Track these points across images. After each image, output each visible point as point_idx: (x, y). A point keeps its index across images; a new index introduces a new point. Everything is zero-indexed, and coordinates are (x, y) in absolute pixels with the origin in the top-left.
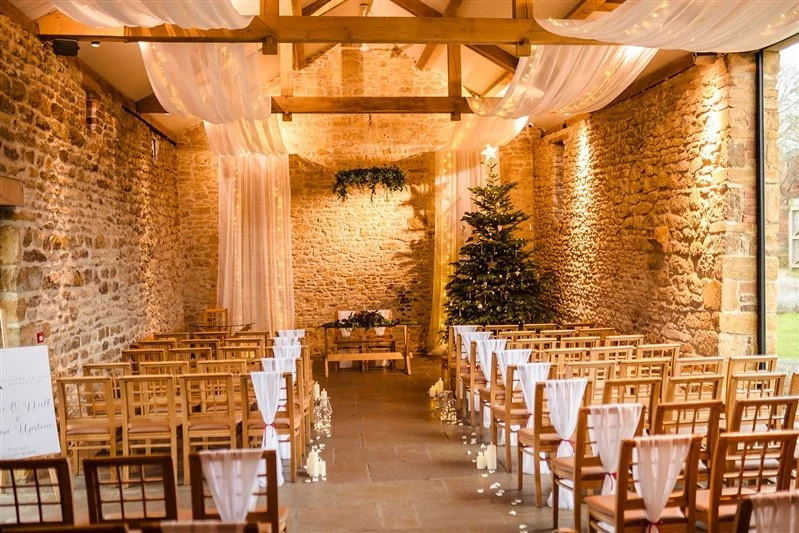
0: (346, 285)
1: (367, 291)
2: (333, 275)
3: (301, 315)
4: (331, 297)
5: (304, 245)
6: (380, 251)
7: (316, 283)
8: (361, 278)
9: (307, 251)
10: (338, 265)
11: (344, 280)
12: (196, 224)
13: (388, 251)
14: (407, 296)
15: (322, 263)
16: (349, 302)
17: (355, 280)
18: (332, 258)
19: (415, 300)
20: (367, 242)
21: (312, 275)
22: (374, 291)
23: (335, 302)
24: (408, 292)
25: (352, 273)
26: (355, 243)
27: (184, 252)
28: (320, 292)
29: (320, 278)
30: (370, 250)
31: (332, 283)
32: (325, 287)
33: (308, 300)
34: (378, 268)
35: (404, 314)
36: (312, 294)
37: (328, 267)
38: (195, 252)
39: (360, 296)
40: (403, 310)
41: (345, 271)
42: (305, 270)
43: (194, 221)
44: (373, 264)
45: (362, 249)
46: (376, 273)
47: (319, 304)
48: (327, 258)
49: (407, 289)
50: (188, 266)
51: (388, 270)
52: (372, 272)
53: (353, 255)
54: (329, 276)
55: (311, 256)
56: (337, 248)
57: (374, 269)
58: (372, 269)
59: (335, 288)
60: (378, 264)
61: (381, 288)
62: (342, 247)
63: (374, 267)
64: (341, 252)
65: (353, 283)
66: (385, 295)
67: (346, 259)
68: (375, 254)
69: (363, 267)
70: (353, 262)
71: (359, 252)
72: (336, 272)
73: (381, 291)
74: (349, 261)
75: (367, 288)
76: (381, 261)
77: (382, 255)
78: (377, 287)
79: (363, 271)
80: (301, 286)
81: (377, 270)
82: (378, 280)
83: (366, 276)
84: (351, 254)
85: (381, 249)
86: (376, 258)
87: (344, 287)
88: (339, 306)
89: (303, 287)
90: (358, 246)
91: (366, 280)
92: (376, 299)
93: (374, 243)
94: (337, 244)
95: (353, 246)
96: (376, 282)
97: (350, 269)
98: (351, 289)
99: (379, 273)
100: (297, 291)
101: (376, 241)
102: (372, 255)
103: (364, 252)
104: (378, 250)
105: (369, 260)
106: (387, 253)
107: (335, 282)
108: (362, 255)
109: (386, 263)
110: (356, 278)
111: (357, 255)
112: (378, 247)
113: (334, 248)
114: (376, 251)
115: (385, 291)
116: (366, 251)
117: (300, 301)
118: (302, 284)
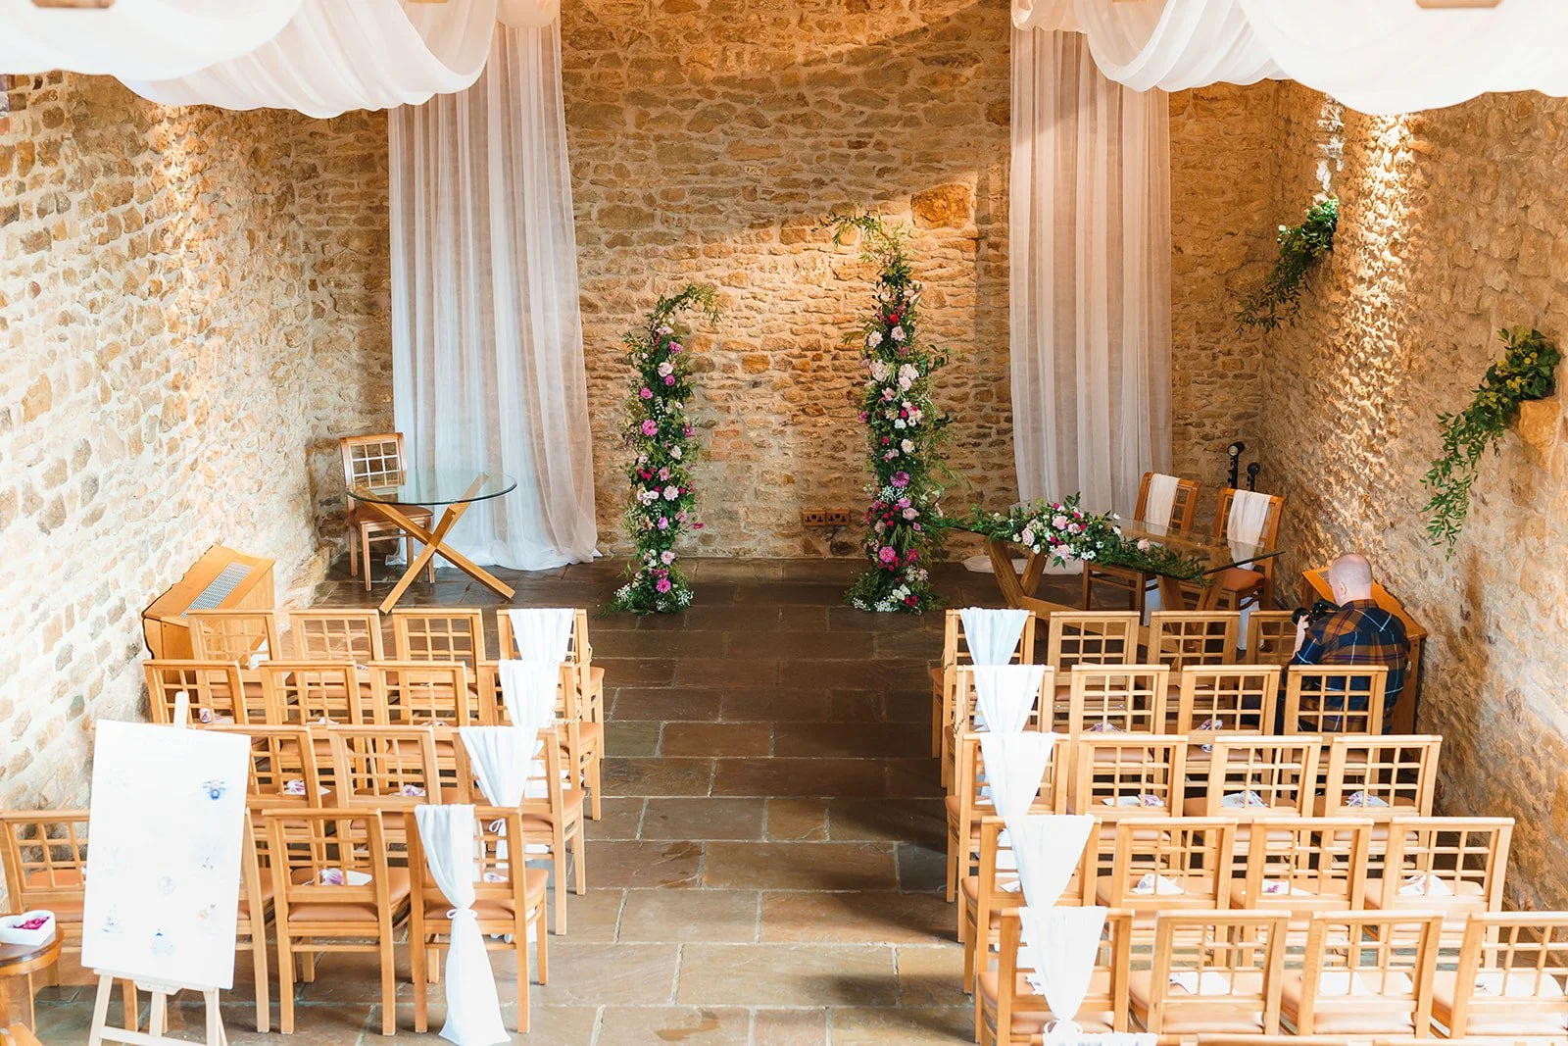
0: (740, 374)
1: (796, 391)
2: (705, 344)
4: (700, 402)
5: (628, 262)
6: (835, 284)
8: (781, 354)
9: (634, 278)
11: (735, 359)
12: (340, 198)
13: (856, 283)
16: (748, 419)
17: (764, 360)
20: (799, 258)
22: (817, 390)
23: (710, 417)
25: (758, 343)
27: (308, 275)
30: (807, 281)
34: (828, 329)
38: (335, 272)
39: (777, 403)
41: (741, 335)
43: (331, 191)
44: (814, 317)
45: (787, 278)
46: (823, 342)
50: (319, 312)
51: (855, 336)
52: (812, 338)
53: (759, 292)
54: (696, 349)
56: (715, 271)
57: (817, 332)
58: (813, 331)
59: (711, 379)
60: (829, 318)
61: (836, 383)
62: (730, 272)
63: (819, 328)
64: (730, 285)
65: (760, 367)
66: (844, 402)
67: (742, 303)
68: (821, 292)
69: (788, 326)
70: (759, 311)
71: (777, 284)
72: (714, 337)
73: (836, 393)
74: (751, 308)
75: (798, 383)
76: (837, 311)
77: (841, 293)
78: (824, 380)
79: (787, 336)
80: (619, 371)
81: (826, 336)
82: (826, 361)
83: (796, 351)
84: (756, 290)
85: (838, 279)
86: (822, 303)
87: (736, 379)
88: (722, 427)
89: (626, 376)
90: (776, 268)
91: (794, 361)
92: (820, 413)
93: (818, 261)
94: (716, 261)
95: (761, 269)
96: (823, 368)
97: (752, 330)
98: (755, 384)
99: (832, 343)
100: (609, 384)
101: (825, 256)
102: (812, 293)
103: (790, 284)
104: (829, 281)
105: (803, 307)
106: (853, 290)
107: (712, 366)
108: (785, 294)
109: (848, 316)
110: (767, 353)
111: (770, 292)
112: (829, 272)
113: (709, 272)
114: (824, 284)
115: (844, 392)
116: (796, 282)
117: (617, 410)
118: (621, 366)
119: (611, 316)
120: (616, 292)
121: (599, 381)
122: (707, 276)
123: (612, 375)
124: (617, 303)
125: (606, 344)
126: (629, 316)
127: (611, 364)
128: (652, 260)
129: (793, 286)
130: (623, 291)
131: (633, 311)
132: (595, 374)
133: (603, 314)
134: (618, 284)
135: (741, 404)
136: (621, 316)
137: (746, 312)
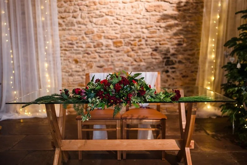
0: (112, 47)
1: (132, 53)
2: (100, 37)
3: (71, 75)
4: (98, 58)
5: (72, 8)
6: (146, 14)
7: (84, 45)
8: (127, 40)
9: (75, 14)
10: (104, 28)
11: (110, 42)
13: (154, 13)
14: (172, 58)
15: (90, 26)
16: (116, 63)
17: (121, 42)
18: (100, 20)
19: (180, 62)
21: (80, 37)
22: (140, 53)
23: (102, 63)
24: (173, 55)
25: (118, 36)
26: (121, 5)
28: (88, 54)
29: (88, 40)
30: (136, 13)
31: (99, 45)
32: (93, 49)
33: (76, 62)
34: (144, 30)
35: (168, 76)
36: (81, 56)
37: (95, 30)
39: (126, 58)
40: (167, 71)
41: (112, 33)
42: (73, 32)
44: (139, 26)
45: (129, 12)
46: (142, 35)
47: (88, 65)
48: (94, 20)
49: (172, 51)
51: (154, 32)
52: (138, 34)
53: (119, 17)
54: (97, 39)
55: (79, 19)
56: (104, 10)
57: (139, 31)
58: (138, 31)
59: (102, 50)
60: (144, 26)
61: (147, 50)
62: (109, 10)
63: (140, 30)
64: (108, 15)
65: (119, 44)
66: (150, 57)
67: (113, 22)
68: (141, 16)
69: (129, 29)
70: (119, 24)
71: (125, 14)
72: (103, 34)
73: (146, 54)
74: (116, 23)
75: (133, 50)
76: (147, 23)
77: (148, 17)
78: (143, 49)
79: (129, 33)
80: (70, 47)
81: (143, 33)
82: (143, 42)
83: (132, 39)
84: (118, 16)
85: (148, 11)
86: (142, 21)
87: (111, 49)
88: (106, 67)
89: (72, 49)
90: (125, 8)
91: (132, 42)
92: (141, 61)
93: (140, 5)
94: (104, 6)
95: (120, 9)
96: (142, 45)
97: (117, 32)
98: (118, 51)
99: (145, 36)
100: (67, 52)
101: (142, 3)
102: (138, 17)
103: (130, 14)
104: (144, 12)
105: (135, 22)
106: (153, 15)
107: (102, 45)
108: (128, 17)
109: (151, 25)
110: (122, 40)
111: (123, 17)
112: (144, 10)
113: (101, 10)
114: (142, 14)
115: (150, 53)
116: (132, 13)
117: (69, 62)
118: (70, 46)
119: (67, 28)
120: (68, 19)
121: (63, 52)
122: (100, 12)
123: (68, 49)
124: (69, 23)
125: (65, 38)
126: (73, 28)
127: (67, 45)
128: (81, 7)
129: (131, 14)
130: (70, 19)
131: (74, 25)
132: (62, 49)
133: (64, 27)
134: (69, 16)
135: (113, 58)
136: (70, 28)
137: (114, 25)
